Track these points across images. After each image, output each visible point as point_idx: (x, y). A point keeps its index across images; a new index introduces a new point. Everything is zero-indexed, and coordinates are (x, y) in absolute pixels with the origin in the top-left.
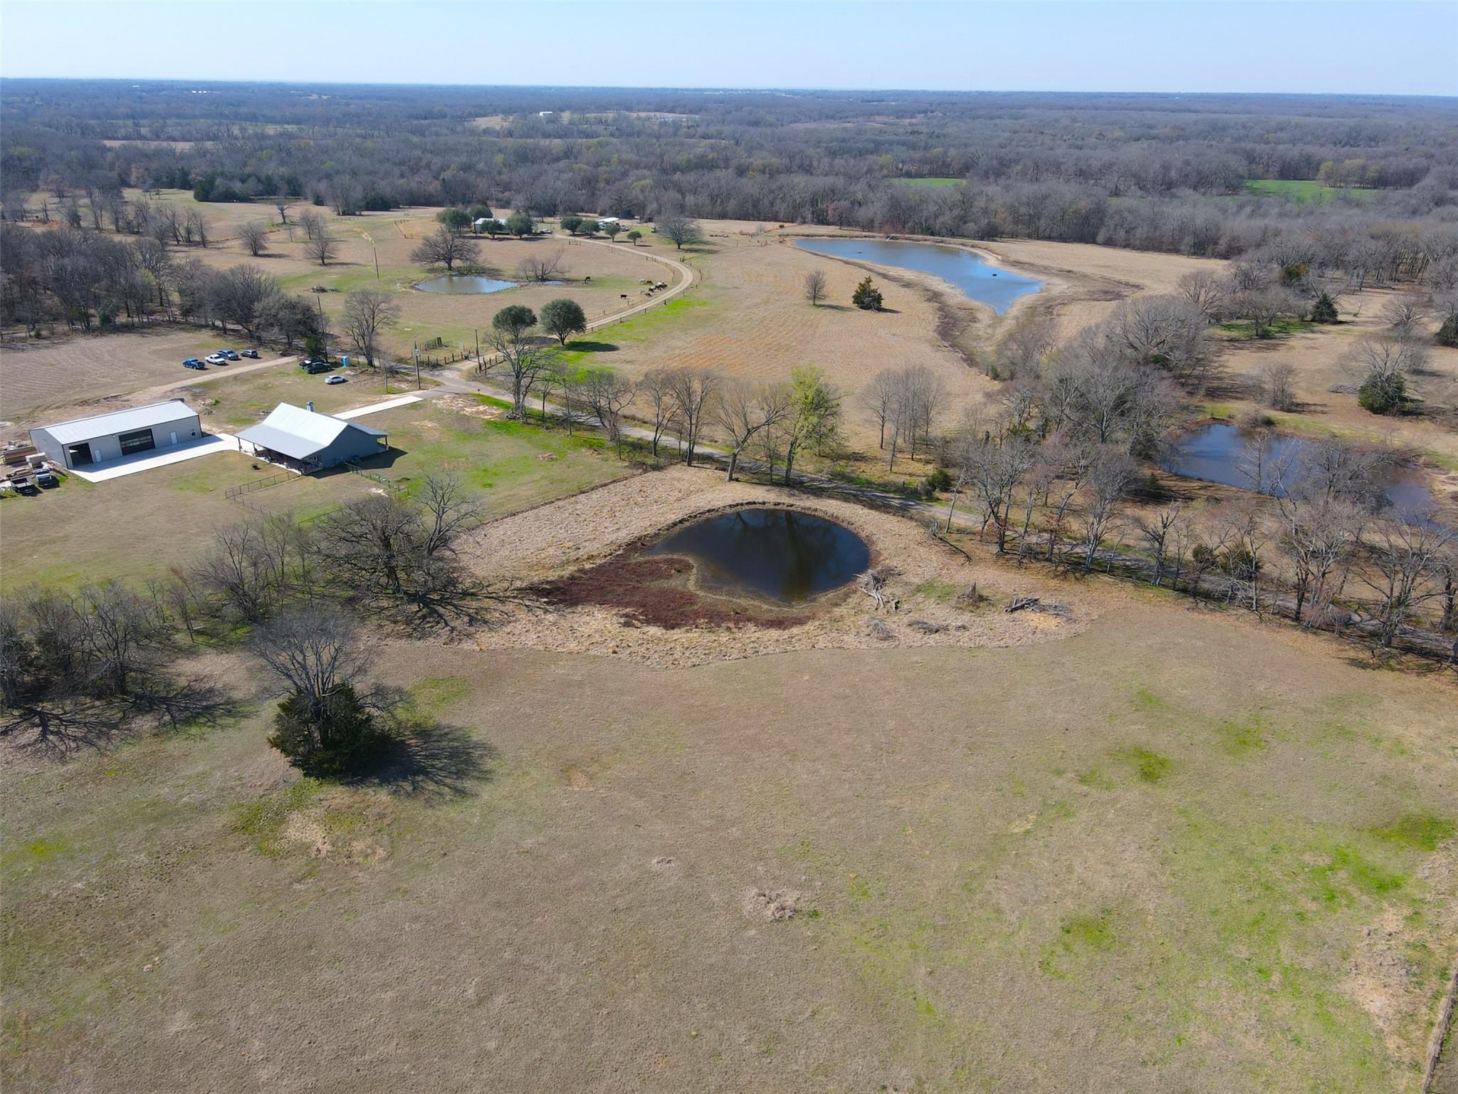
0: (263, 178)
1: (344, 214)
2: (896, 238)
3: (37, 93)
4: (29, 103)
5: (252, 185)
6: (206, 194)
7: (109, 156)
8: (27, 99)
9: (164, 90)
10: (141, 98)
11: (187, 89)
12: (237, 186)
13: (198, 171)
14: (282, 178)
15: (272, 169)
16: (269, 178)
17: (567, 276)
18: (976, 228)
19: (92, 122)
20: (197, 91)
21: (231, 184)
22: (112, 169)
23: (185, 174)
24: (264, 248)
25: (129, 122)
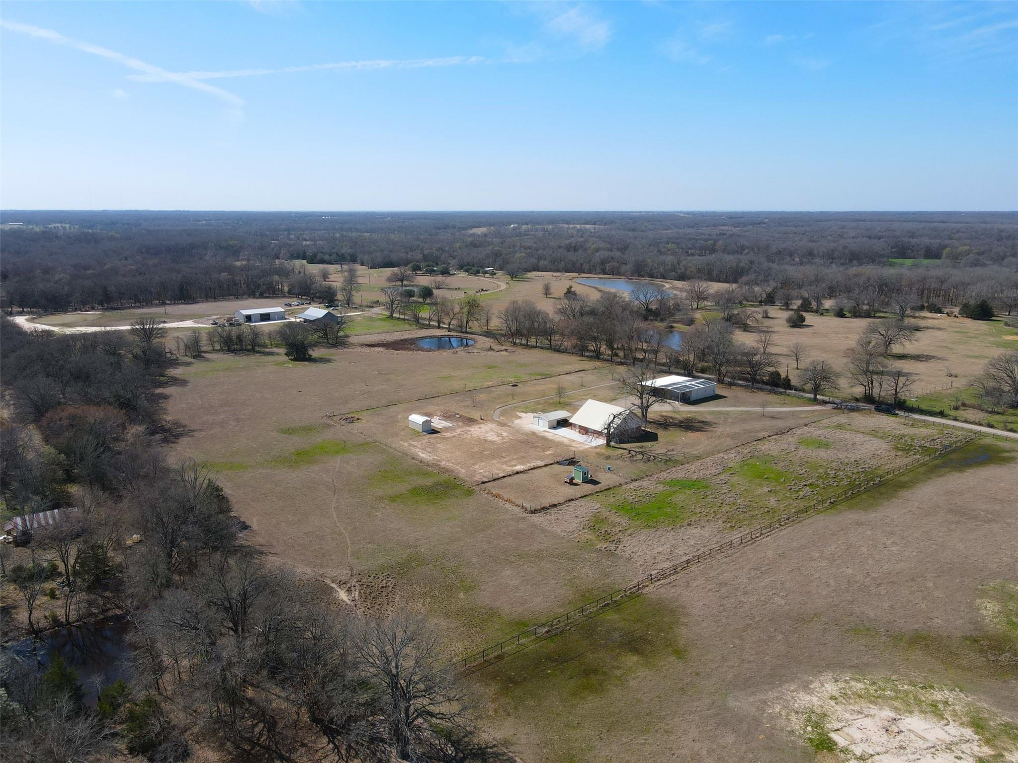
0: (340, 254)
1: (371, 268)
2: (632, 279)
3: (241, 219)
4: (236, 224)
5: (334, 257)
6: (311, 261)
7: (272, 246)
8: (236, 222)
9: (307, 217)
10: (294, 220)
11: (320, 216)
12: (327, 257)
13: (310, 251)
14: (349, 254)
15: (346, 250)
16: (343, 254)
17: (450, 287)
18: (676, 275)
19: (267, 233)
20: (325, 217)
21: (324, 257)
22: (273, 251)
23: (305, 253)
24: (329, 278)
25: (286, 233)
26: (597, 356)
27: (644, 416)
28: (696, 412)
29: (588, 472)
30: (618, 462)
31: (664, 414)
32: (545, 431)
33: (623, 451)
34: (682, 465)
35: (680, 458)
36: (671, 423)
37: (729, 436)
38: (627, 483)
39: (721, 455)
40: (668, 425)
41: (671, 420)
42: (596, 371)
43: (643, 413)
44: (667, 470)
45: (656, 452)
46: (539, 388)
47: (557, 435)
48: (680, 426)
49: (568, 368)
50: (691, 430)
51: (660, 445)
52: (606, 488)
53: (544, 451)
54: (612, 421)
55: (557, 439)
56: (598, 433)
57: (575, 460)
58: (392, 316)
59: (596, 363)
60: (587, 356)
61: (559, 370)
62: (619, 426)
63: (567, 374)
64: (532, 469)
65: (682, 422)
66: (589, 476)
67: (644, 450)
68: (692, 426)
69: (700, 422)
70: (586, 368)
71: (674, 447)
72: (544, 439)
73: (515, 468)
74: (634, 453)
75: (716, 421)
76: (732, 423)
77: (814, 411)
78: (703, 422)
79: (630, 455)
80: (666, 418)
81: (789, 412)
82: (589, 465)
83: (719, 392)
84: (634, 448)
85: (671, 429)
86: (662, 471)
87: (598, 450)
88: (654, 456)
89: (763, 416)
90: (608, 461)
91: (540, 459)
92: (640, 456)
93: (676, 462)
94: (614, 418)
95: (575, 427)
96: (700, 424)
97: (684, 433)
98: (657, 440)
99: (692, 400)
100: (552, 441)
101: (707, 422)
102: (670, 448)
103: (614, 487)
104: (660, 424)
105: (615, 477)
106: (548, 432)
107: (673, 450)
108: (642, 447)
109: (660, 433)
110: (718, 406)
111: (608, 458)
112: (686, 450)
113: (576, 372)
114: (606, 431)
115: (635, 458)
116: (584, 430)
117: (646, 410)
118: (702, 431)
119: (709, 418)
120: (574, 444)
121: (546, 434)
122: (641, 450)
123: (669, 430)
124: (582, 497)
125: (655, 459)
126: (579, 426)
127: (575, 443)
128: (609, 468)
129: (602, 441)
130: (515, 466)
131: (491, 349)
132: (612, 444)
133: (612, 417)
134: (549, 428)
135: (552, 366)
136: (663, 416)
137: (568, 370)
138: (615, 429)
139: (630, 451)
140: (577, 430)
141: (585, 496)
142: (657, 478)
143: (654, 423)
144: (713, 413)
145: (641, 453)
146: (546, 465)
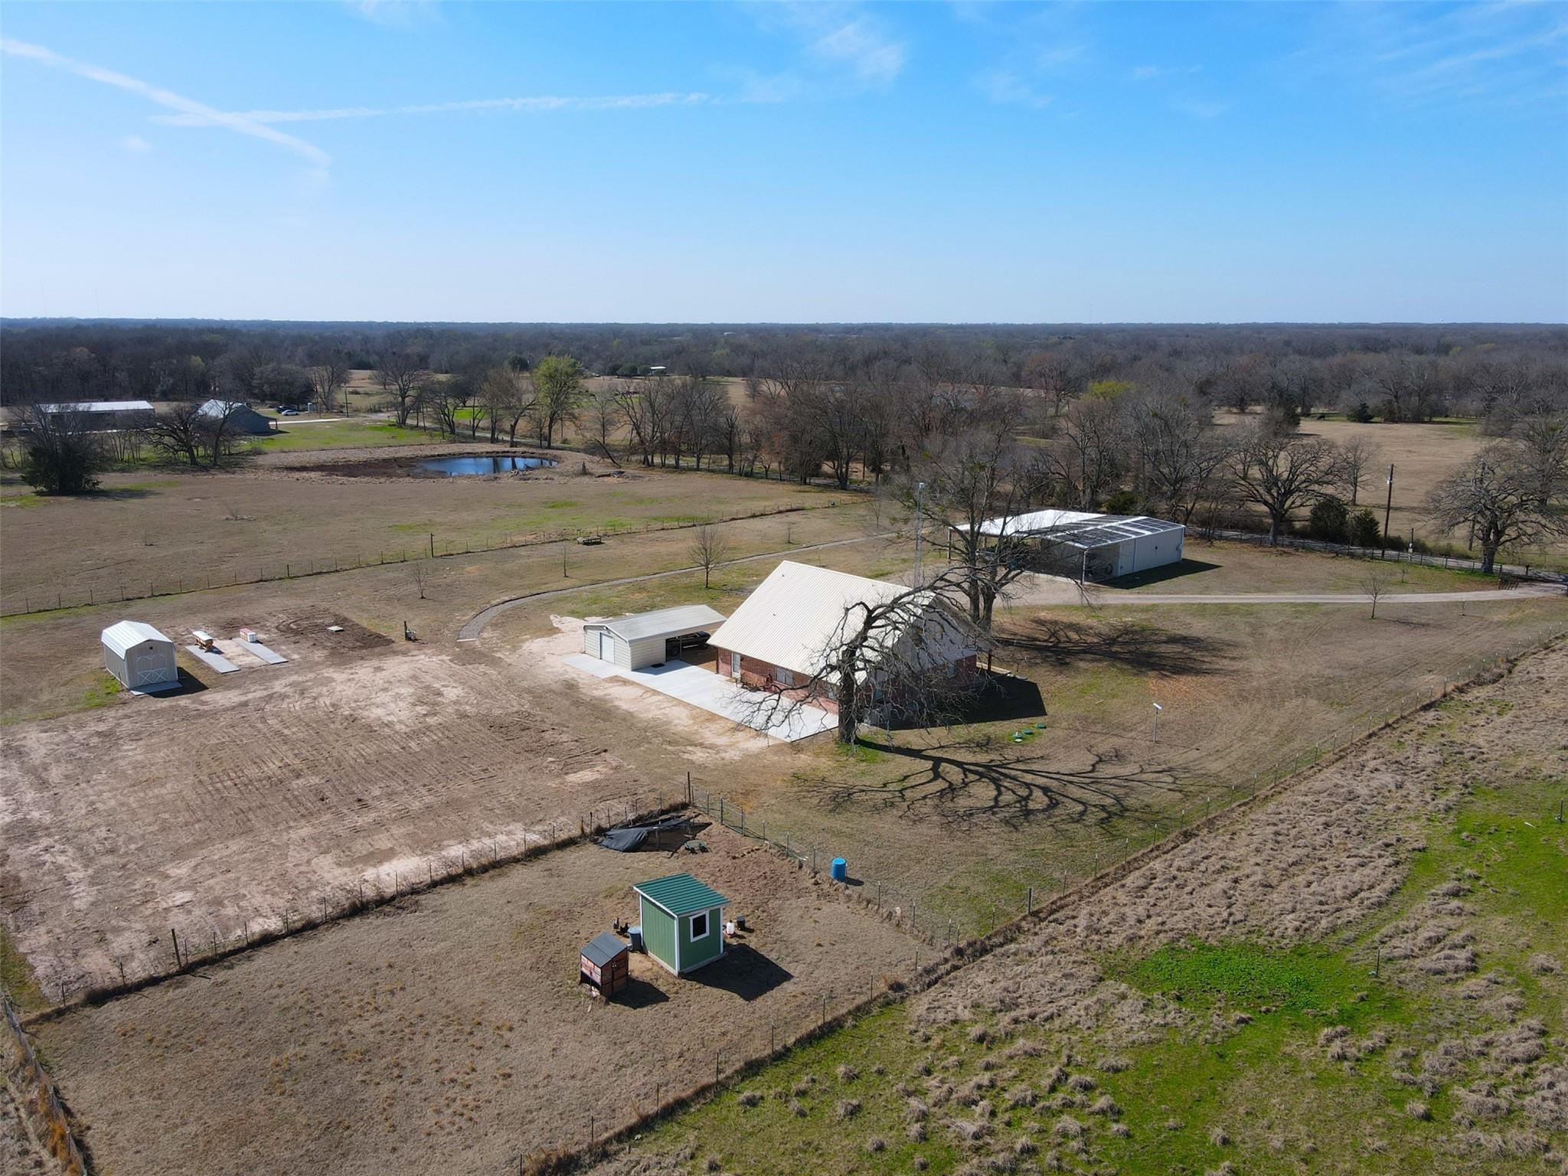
26: (842, 483)
27: (982, 618)
28: (1146, 609)
29: (715, 915)
30: (888, 825)
31: (1043, 615)
32: (617, 680)
33: (907, 764)
34: (1187, 836)
35: (1160, 796)
36: (1076, 643)
37: (1306, 691)
38: (931, 978)
39: (1330, 777)
40: (1069, 653)
41: (1074, 636)
42: (836, 510)
43: (976, 607)
44: (1127, 869)
45: (1053, 768)
46: (663, 548)
47: (655, 692)
48: (1114, 657)
49: (758, 506)
50: (1153, 667)
51: (1060, 733)
52: (810, 1025)
53: (567, 768)
54: (863, 636)
55: (649, 710)
56: (809, 687)
57: (688, 813)
58: (404, 422)
59: (838, 495)
60: (818, 485)
61: (735, 509)
62: (890, 655)
63: (754, 516)
64: (451, 879)
65: (1113, 641)
66: (731, 928)
67: (995, 756)
68: (1149, 655)
69: (1173, 640)
70: (807, 505)
71: (1117, 742)
72: (602, 711)
73: (370, 873)
74: (954, 774)
75: (1225, 636)
76: (1285, 641)
77: (1519, 601)
78: (1184, 640)
79: (940, 785)
80: (1054, 628)
81: (1443, 604)
82: (749, 843)
83: (1193, 553)
84: (958, 746)
85: (1082, 664)
86: (1102, 882)
87: (804, 760)
88: (1046, 790)
89: (1372, 618)
90: (838, 822)
91: (527, 816)
92: (983, 792)
93: (1150, 817)
94: (869, 623)
95: (728, 662)
96: (1177, 648)
97: (1135, 681)
98: (1041, 712)
99: (1120, 573)
100: (627, 719)
101: (1198, 640)
102: (1105, 745)
103: (860, 1012)
104: (1039, 649)
105: (868, 924)
106: (625, 682)
107: (1118, 756)
108: (985, 744)
109: (1047, 681)
110: (1206, 590)
111: (842, 800)
112: (1177, 757)
113: (780, 512)
114: (835, 678)
115: (963, 803)
116: (761, 673)
117: (989, 600)
118: (1198, 672)
119: (1198, 628)
120: (709, 734)
121: (616, 691)
122: (983, 758)
123: (1077, 670)
124: (646, 1125)
125: (1053, 804)
126: (743, 658)
127: (714, 726)
128: (840, 873)
129: (820, 718)
130: (388, 855)
131: (584, 472)
132: (864, 729)
133: (858, 618)
134: (635, 669)
135: (720, 502)
136: (1040, 622)
137: (758, 510)
138: (875, 669)
139: (937, 761)
140: (737, 675)
141: (671, 1112)
142: (1093, 930)
143: (1020, 646)
144: (1202, 610)
145: (990, 773)
146: (535, 853)
